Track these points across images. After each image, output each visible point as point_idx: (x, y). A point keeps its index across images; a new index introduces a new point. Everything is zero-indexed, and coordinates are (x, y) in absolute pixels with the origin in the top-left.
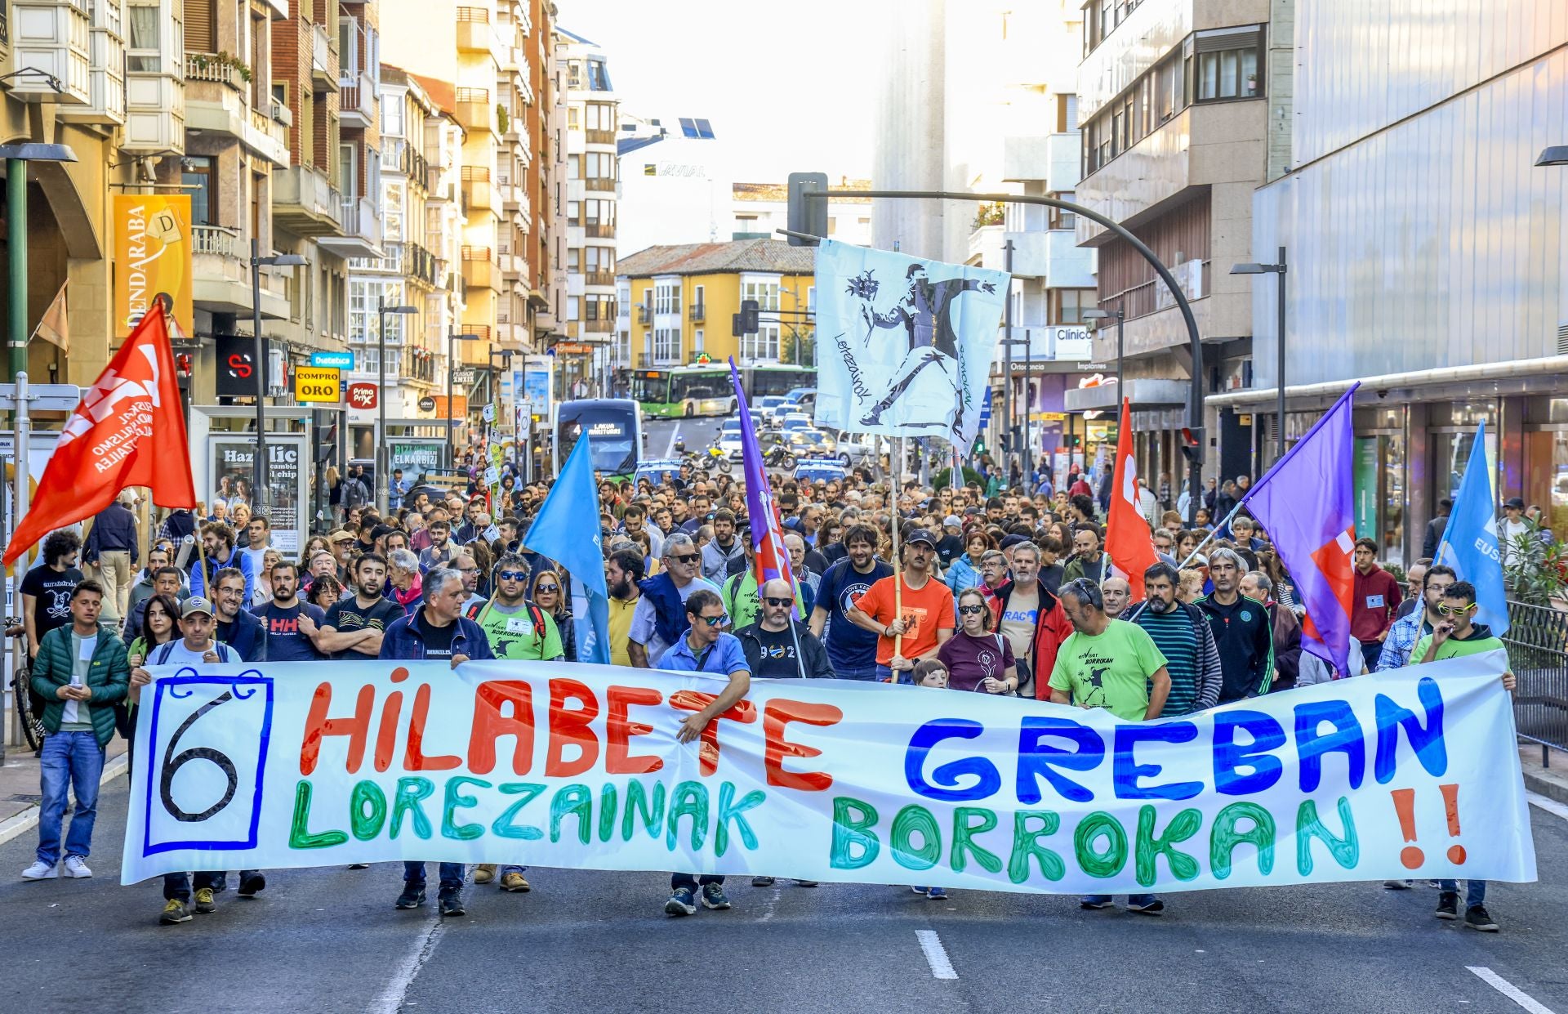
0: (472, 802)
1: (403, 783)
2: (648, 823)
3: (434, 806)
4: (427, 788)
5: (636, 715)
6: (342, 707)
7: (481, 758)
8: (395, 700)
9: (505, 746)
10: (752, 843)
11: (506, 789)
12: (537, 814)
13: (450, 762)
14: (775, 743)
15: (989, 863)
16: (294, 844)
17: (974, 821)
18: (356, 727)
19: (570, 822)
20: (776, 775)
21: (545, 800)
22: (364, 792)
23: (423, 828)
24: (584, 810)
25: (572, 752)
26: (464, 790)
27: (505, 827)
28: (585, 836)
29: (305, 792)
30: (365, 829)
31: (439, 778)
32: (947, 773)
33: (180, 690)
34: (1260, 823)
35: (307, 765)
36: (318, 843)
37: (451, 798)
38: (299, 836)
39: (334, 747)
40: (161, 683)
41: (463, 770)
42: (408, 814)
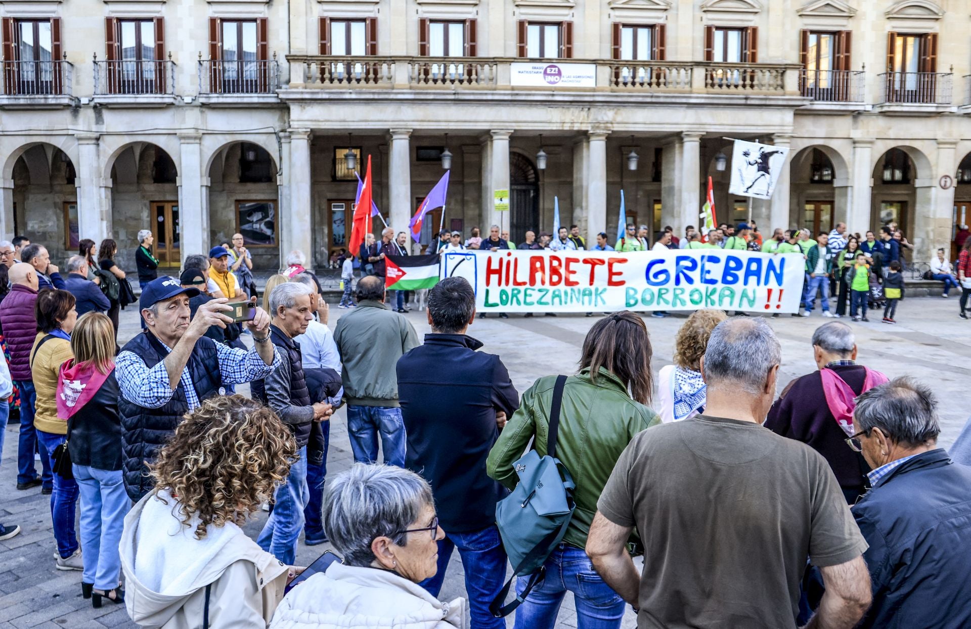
0: (531, 295)
1: (513, 290)
2: (577, 299)
3: (521, 297)
4: (519, 292)
5: (573, 266)
6: (495, 266)
7: (532, 281)
8: (508, 263)
9: (538, 275)
10: (604, 303)
11: (540, 291)
12: (548, 298)
13: (524, 283)
14: (611, 273)
15: (667, 302)
16: (485, 306)
17: (663, 291)
18: (498, 272)
19: (557, 300)
20: (611, 283)
21: (550, 294)
22: (503, 292)
23: (518, 302)
24: (559, 296)
25: (555, 278)
26: (529, 292)
27: (540, 303)
28: (561, 304)
29: (487, 292)
30: (503, 302)
31: (522, 288)
32: (656, 275)
33: (452, 256)
34: (731, 292)
35: (488, 283)
36: (492, 305)
37: (526, 295)
38: (487, 304)
39: (494, 278)
40: (446, 254)
41: (528, 286)
42: (515, 299)
